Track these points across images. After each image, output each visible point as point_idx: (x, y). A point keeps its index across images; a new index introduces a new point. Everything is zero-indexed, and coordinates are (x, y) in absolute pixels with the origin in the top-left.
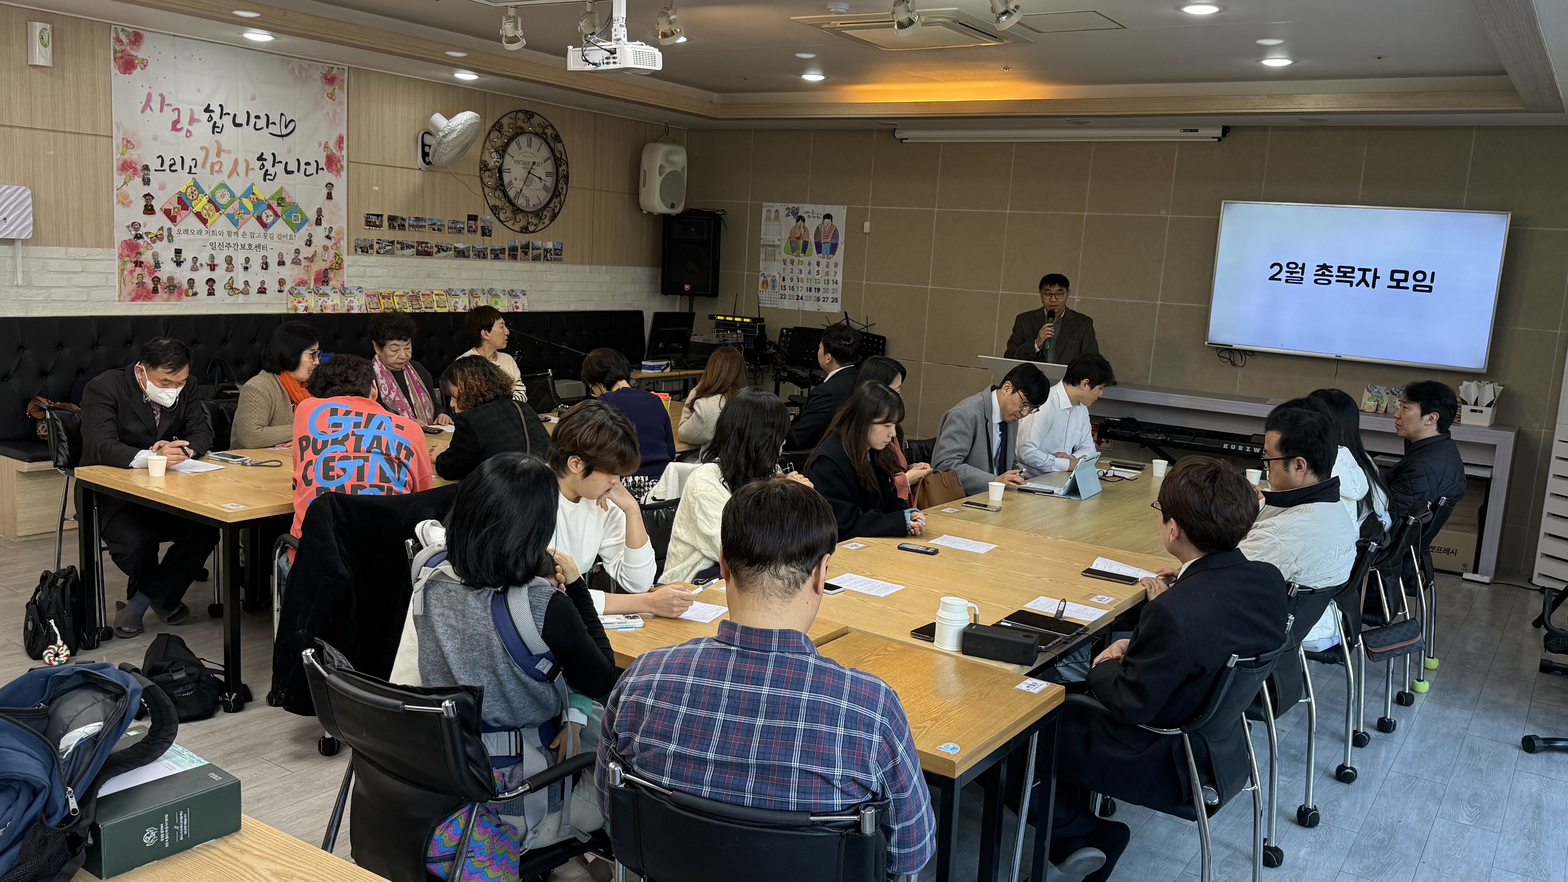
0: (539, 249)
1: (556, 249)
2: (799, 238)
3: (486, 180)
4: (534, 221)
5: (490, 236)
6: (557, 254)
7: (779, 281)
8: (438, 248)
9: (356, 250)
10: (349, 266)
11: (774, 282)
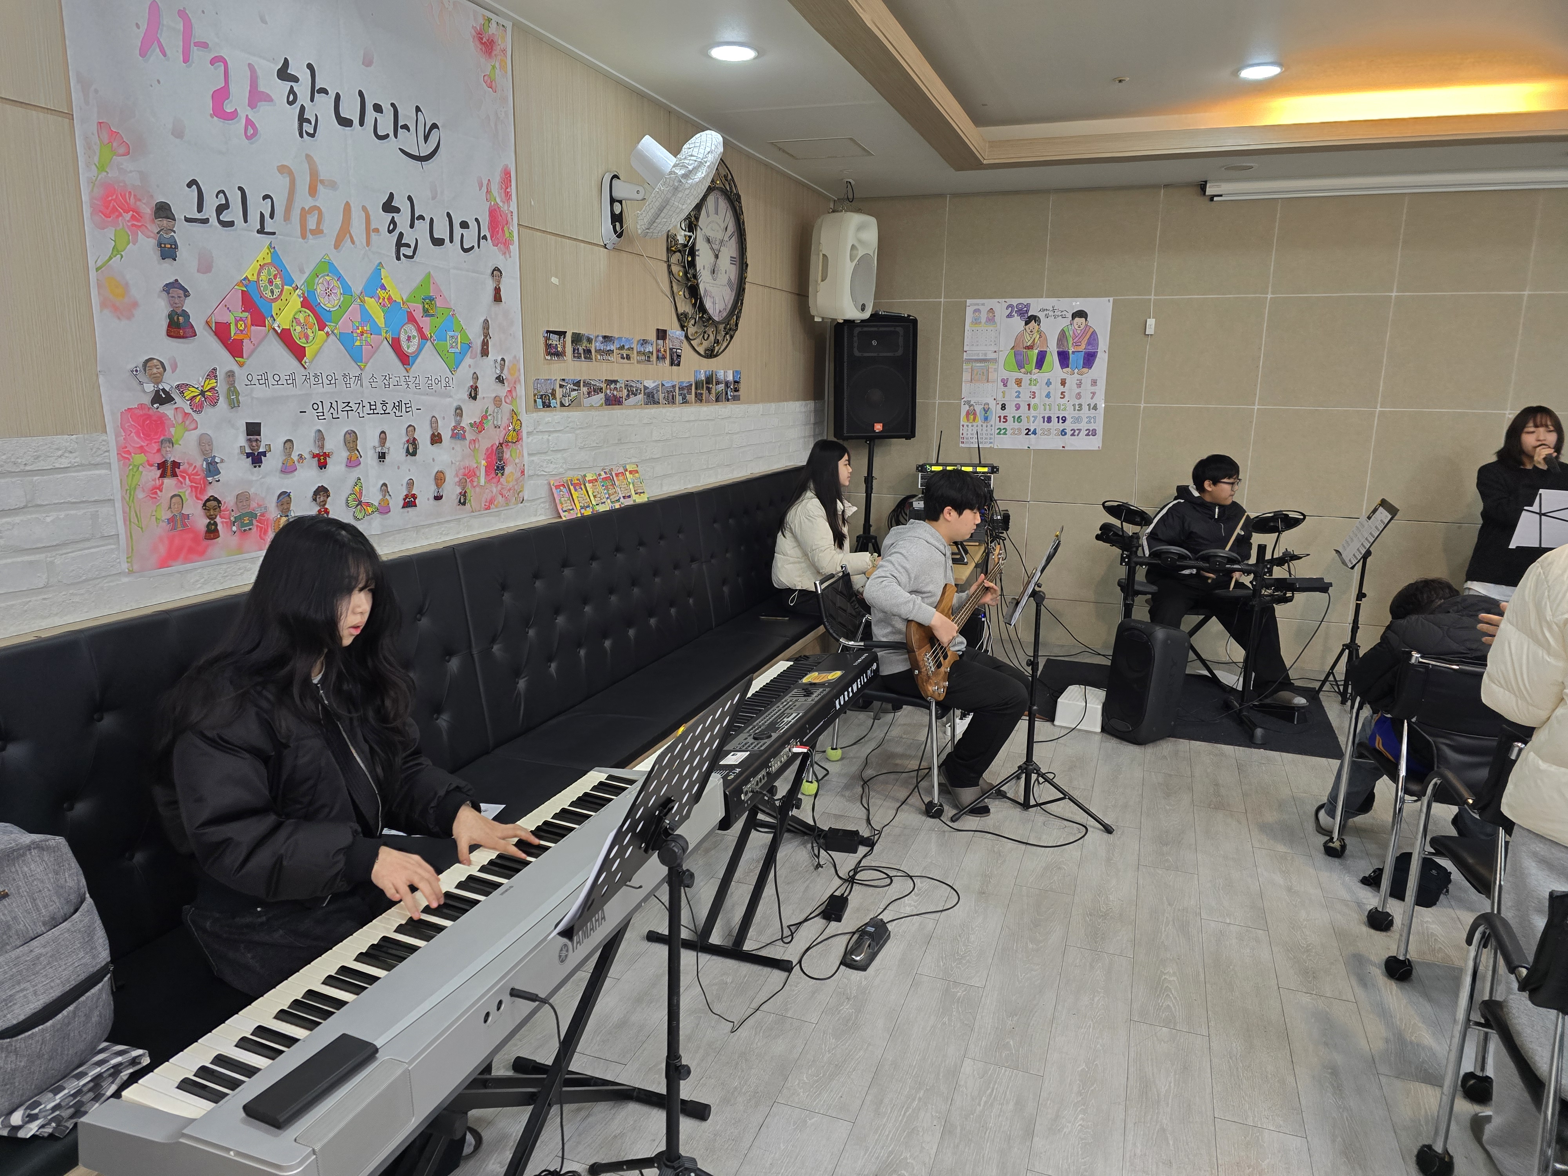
0: (721, 382)
1: (735, 382)
2: (1030, 348)
3: (674, 269)
4: (720, 337)
5: (678, 365)
6: (736, 390)
7: (995, 410)
8: (628, 390)
9: (535, 401)
10: (529, 433)
11: (986, 411)
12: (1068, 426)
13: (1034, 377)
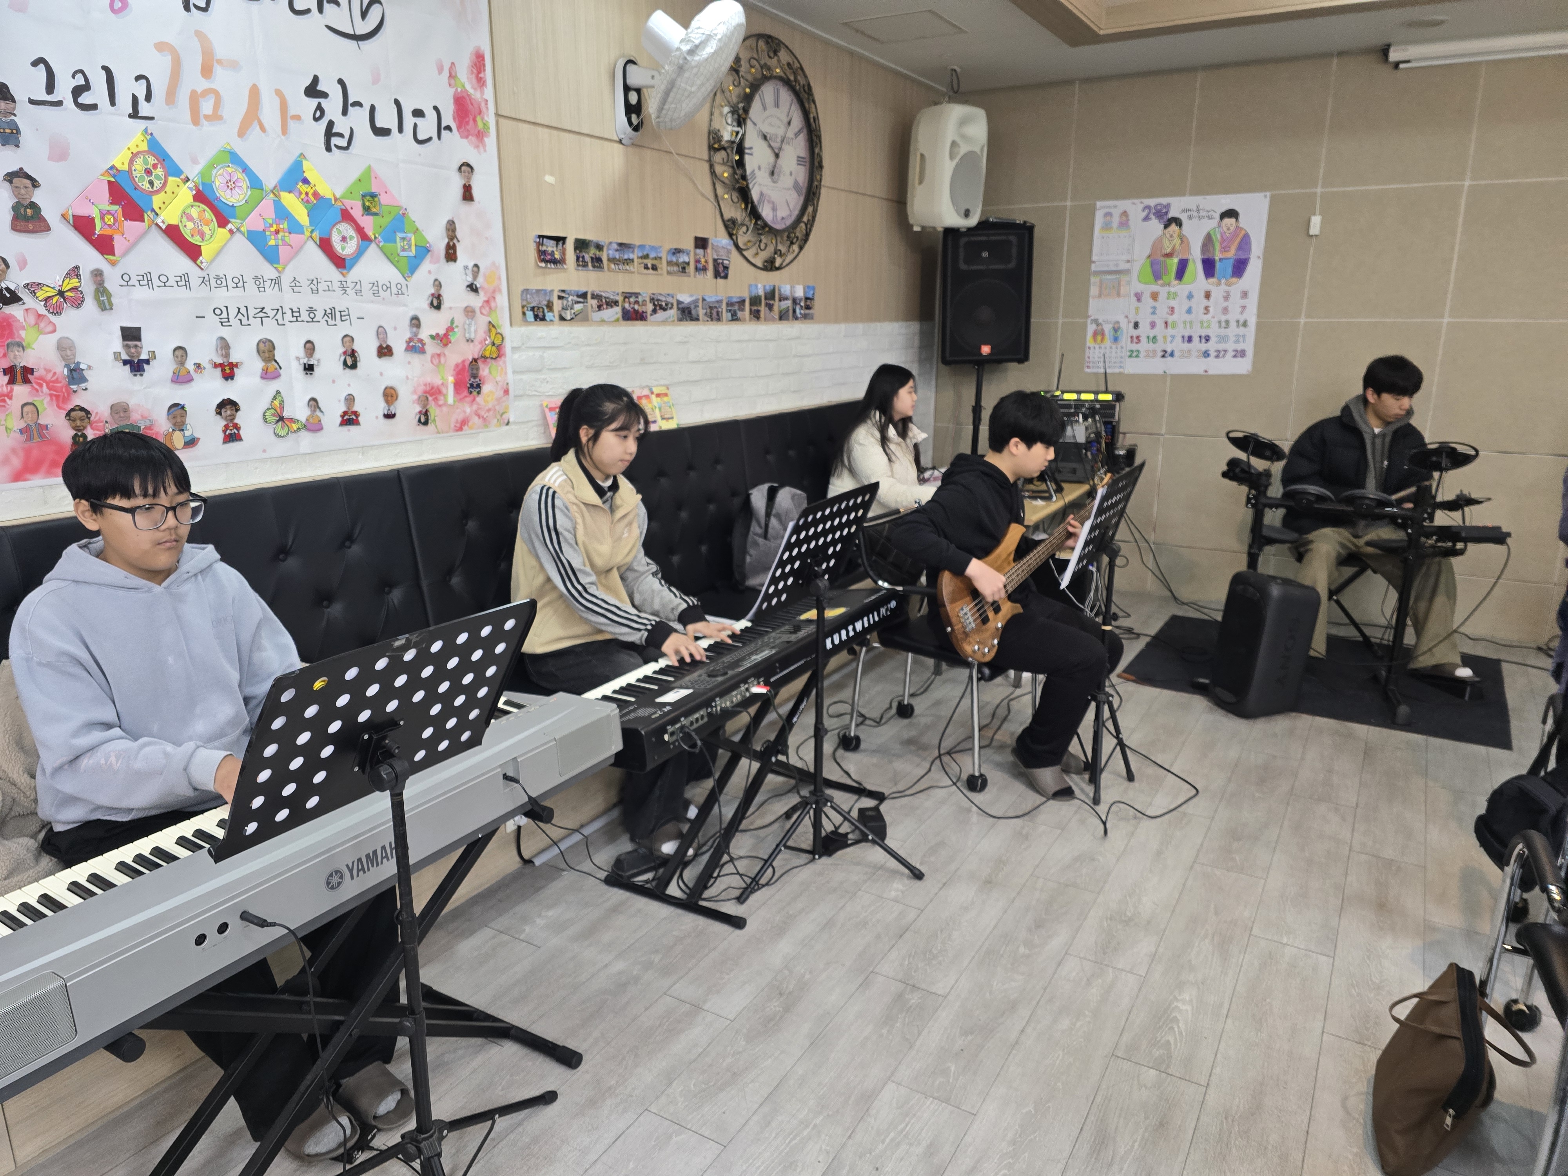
0: (787, 298)
1: (806, 299)
2: (1169, 255)
3: (719, 169)
4: (783, 248)
5: (726, 277)
6: (807, 307)
7: (1127, 329)
8: (654, 305)
9: (524, 314)
10: (515, 349)
11: (1116, 330)
12: (1212, 346)
13: (1172, 290)
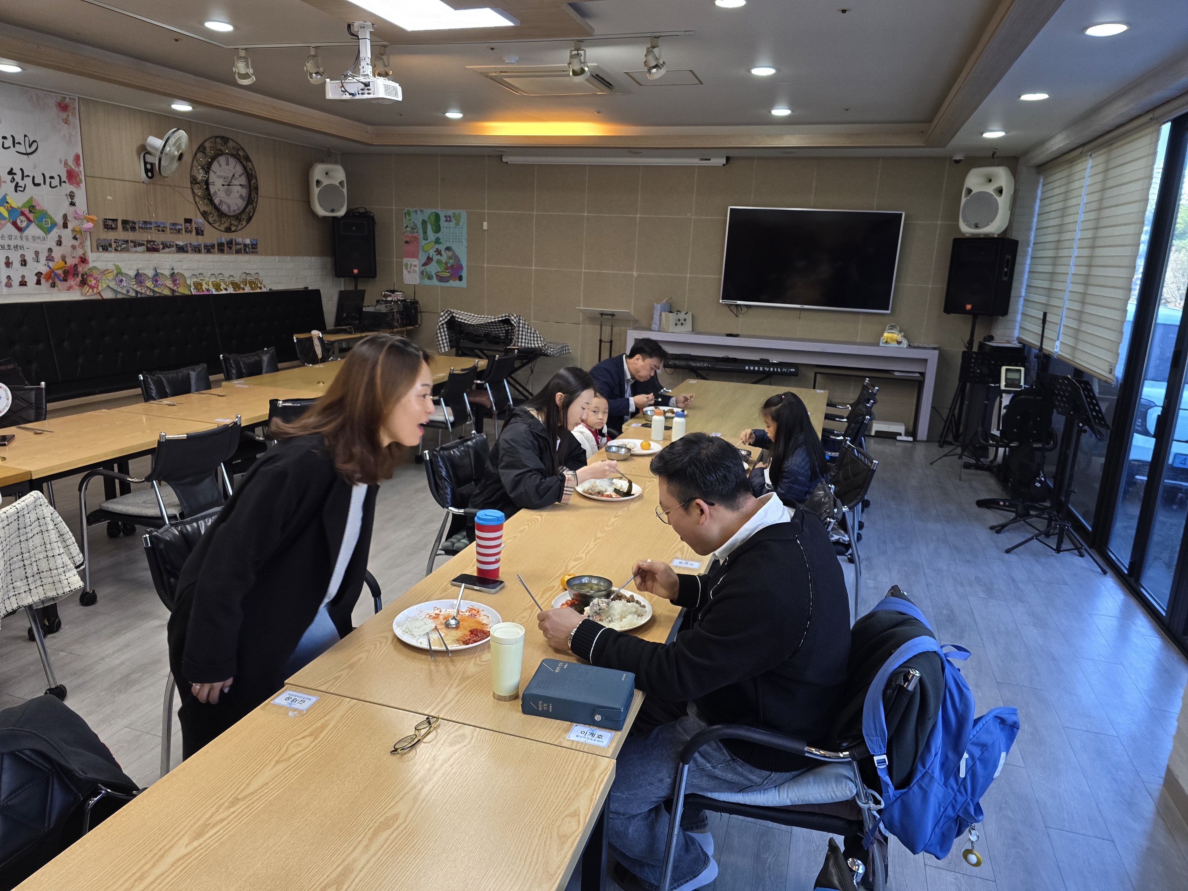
0: (240, 244)
1: (252, 245)
3: (196, 191)
4: (235, 223)
5: (203, 235)
6: (253, 248)
8: (163, 245)
9: (98, 248)
10: (93, 261)
